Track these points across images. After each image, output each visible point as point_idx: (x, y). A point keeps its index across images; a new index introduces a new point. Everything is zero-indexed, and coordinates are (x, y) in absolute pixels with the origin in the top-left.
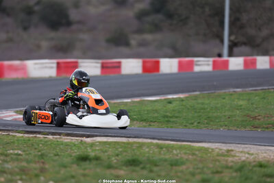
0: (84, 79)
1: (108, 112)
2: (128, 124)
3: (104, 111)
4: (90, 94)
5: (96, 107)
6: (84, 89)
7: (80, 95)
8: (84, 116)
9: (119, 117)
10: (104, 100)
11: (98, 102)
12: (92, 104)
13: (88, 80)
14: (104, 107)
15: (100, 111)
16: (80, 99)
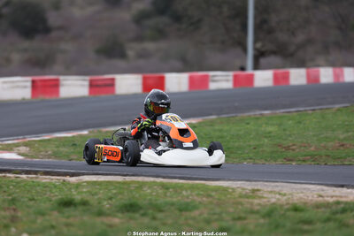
0: (162, 104)
1: (196, 145)
2: (222, 161)
3: (191, 145)
4: (172, 122)
5: (180, 138)
6: (164, 116)
7: (158, 123)
8: (164, 151)
9: (210, 152)
10: (190, 129)
11: (183, 132)
12: (174, 135)
13: (168, 104)
14: (191, 138)
15: (186, 145)
16: (159, 130)
